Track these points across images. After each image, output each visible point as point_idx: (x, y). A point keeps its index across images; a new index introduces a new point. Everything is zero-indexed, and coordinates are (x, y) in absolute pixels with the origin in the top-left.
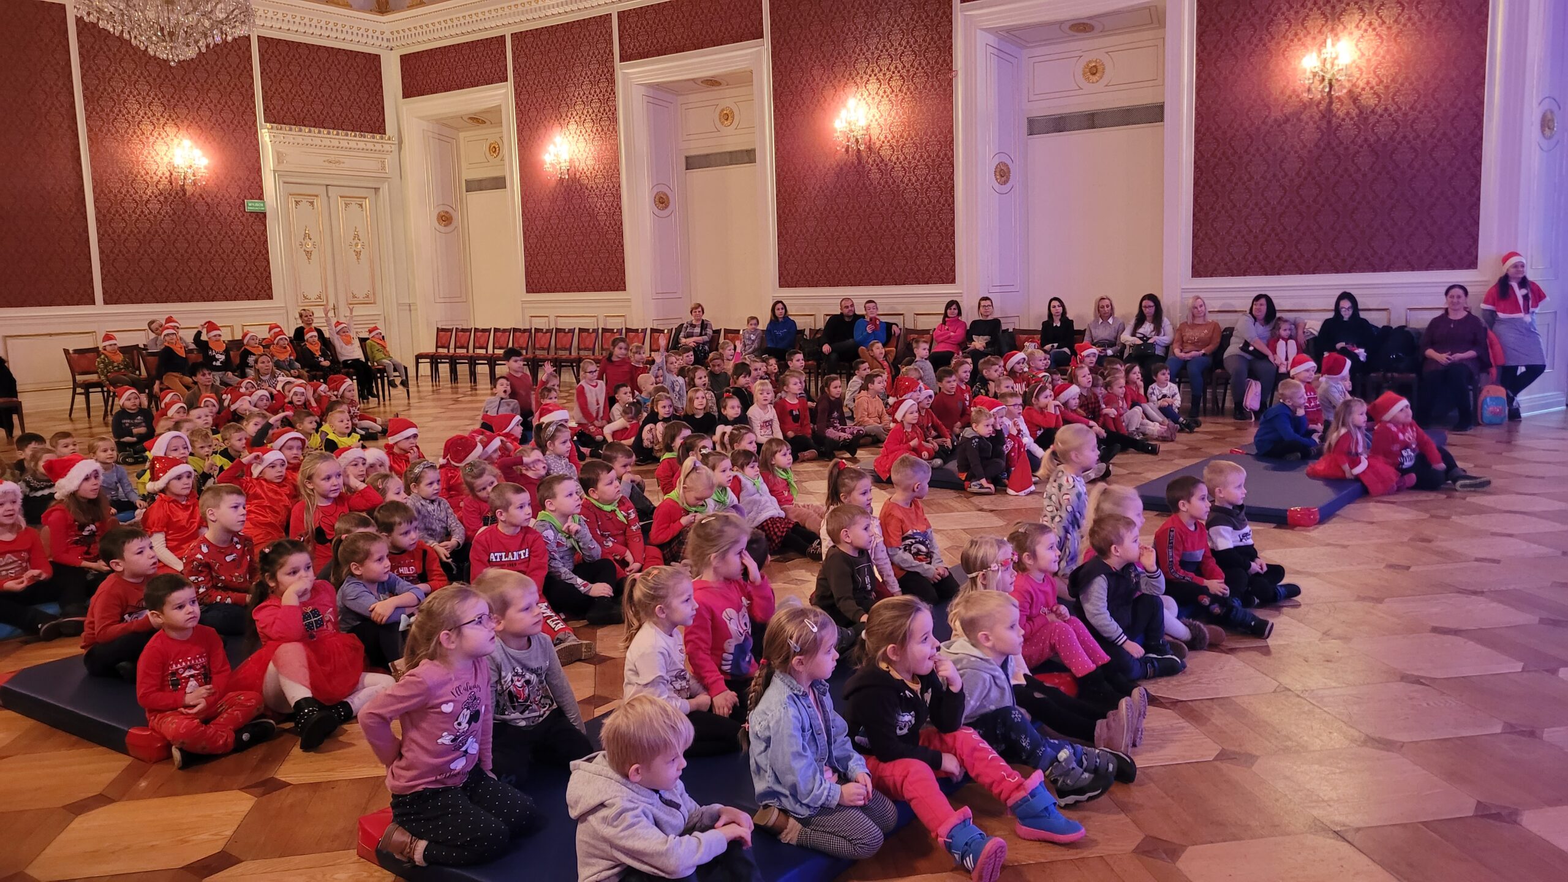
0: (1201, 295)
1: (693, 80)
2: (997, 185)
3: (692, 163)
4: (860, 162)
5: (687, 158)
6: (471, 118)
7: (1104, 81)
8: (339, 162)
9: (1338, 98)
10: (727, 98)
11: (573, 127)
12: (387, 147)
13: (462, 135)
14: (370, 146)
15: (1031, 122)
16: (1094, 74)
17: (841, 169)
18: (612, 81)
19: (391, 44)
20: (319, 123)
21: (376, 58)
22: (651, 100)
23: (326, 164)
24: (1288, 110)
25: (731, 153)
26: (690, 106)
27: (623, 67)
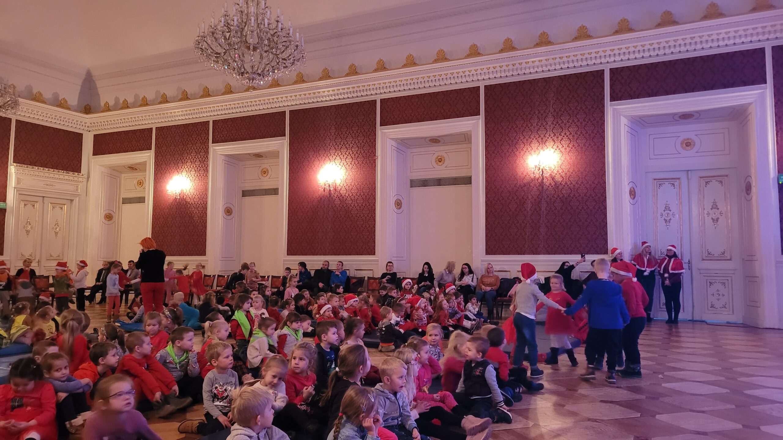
0: (491, 263)
1: (249, 154)
2: (395, 210)
3: (245, 194)
4: (330, 196)
5: (243, 191)
6: (129, 167)
7: (445, 165)
8: (52, 185)
9: (545, 177)
10: (266, 164)
11: (184, 174)
12: (81, 179)
13: (123, 175)
14: (71, 178)
15: (411, 181)
16: (440, 162)
17: (321, 199)
18: (207, 152)
19: (89, 129)
20: (44, 165)
21: (81, 135)
22: (227, 162)
23: (45, 186)
24: (525, 181)
25: (265, 189)
26: (247, 166)
27: (212, 147)
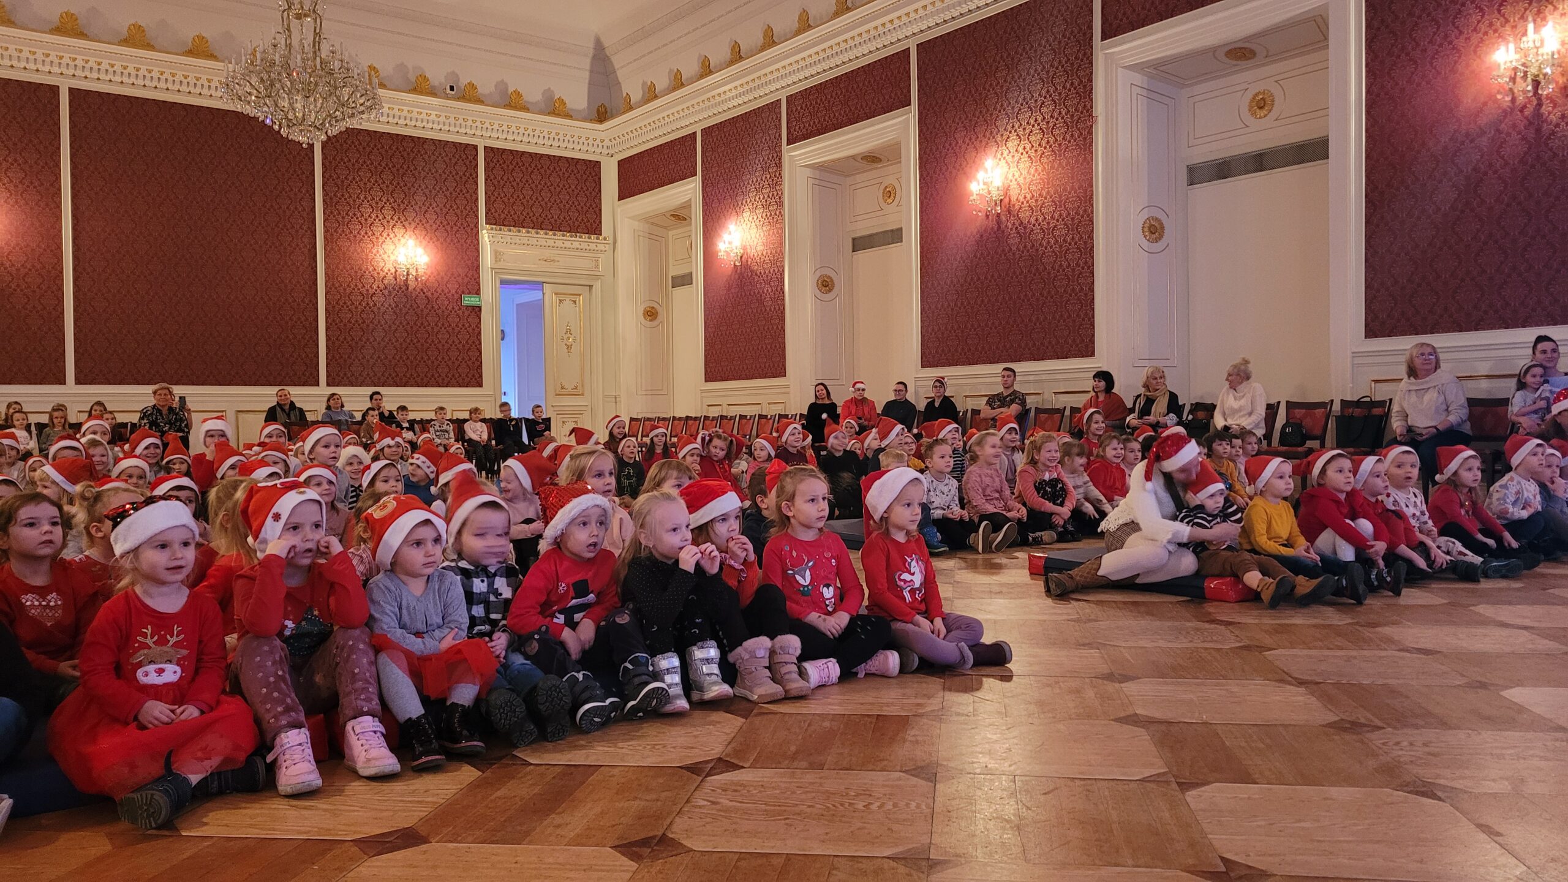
1: (853, 157)
2: (1145, 243)
3: (858, 244)
4: (999, 227)
5: (854, 240)
6: (672, 215)
7: (1274, 114)
8: (554, 261)
10: (887, 176)
11: (746, 215)
12: (602, 248)
13: (668, 233)
14: (585, 246)
15: (1191, 169)
16: (1261, 108)
17: (982, 236)
18: (779, 165)
19: (609, 151)
20: (537, 224)
21: (598, 164)
22: (816, 182)
26: (856, 187)
27: (789, 151)
